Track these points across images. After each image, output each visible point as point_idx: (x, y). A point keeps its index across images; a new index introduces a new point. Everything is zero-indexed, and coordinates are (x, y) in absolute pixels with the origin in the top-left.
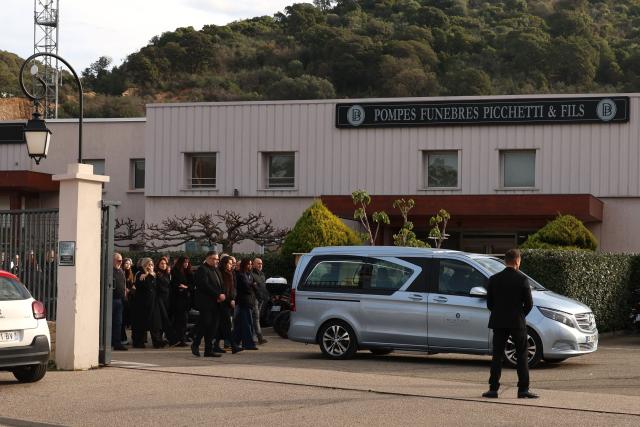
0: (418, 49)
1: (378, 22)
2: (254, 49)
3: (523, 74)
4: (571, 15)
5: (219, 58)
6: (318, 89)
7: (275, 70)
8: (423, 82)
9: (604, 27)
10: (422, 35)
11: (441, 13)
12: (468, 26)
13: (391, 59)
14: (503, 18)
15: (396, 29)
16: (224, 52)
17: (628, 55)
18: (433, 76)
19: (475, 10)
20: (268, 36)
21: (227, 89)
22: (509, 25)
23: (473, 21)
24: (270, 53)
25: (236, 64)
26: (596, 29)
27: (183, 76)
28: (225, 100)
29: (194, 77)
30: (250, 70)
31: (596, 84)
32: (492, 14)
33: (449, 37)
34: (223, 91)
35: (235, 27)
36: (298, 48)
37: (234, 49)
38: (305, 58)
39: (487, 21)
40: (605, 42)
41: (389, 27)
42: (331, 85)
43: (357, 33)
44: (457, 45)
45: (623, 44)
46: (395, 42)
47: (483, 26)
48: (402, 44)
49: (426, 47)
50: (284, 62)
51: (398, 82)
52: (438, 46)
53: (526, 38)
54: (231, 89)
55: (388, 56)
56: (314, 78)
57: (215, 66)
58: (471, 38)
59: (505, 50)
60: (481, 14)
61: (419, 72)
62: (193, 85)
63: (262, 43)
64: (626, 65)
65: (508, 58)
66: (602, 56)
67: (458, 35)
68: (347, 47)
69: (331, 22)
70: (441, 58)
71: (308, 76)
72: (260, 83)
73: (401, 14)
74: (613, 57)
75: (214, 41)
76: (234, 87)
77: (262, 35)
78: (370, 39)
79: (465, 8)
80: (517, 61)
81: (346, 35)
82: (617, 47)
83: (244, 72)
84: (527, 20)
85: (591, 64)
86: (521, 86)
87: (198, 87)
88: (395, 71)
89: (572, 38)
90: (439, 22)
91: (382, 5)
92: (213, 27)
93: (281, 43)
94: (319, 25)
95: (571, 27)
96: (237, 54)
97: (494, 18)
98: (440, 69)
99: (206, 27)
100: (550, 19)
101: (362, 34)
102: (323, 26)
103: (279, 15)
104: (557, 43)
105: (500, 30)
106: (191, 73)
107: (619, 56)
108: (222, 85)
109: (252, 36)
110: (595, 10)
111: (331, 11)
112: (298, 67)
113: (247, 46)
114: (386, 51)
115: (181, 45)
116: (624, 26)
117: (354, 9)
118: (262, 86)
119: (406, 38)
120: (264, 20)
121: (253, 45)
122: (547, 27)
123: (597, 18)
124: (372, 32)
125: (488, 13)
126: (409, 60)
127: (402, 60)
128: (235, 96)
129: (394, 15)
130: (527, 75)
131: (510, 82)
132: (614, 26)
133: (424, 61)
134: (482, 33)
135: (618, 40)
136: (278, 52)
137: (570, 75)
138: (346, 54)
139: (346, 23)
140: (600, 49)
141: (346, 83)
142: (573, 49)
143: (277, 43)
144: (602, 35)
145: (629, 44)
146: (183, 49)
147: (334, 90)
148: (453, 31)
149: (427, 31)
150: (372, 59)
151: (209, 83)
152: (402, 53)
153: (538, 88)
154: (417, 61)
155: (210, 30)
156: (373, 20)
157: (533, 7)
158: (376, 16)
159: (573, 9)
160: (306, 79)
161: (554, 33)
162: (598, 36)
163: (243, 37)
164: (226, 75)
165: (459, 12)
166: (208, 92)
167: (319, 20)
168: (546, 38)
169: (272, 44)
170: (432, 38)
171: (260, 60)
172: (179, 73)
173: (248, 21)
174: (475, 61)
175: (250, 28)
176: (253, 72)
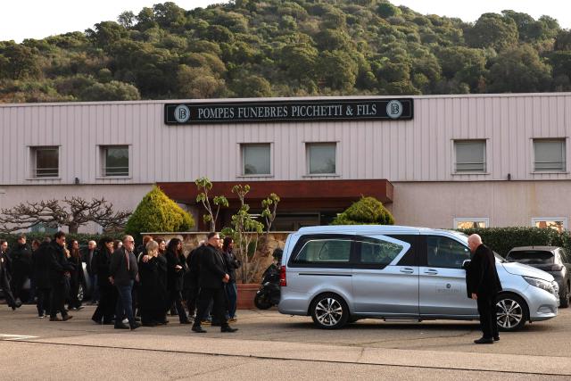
0: (209, 60)
1: (174, 38)
2: (69, 60)
3: (296, 80)
4: (334, 33)
5: (38, 67)
6: (124, 93)
7: (88, 77)
8: (214, 88)
9: (360, 44)
10: (212, 49)
11: (227, 31)
12: (249, 41)
13: (186, 68)
14: (278, 35)
15: (189, 44)
16: (42, 62)
17: (380, 66)
18: (222, 82)
19: (254, 29)
20: (81, 49)
21: (46, 92)
22: (283, 41)
23: (253, 37)
24: (82, 62)
25: (53, 72)
26: (354, 46)
27: (7, 82)
28: (45, 101)
29: (17, 83)
30: (66, 77)
31: (356, 90)
32: (269, 32)
33: (234, 50)
34: (42, 95)
35: (51, 41)
36: (107, 59)
37: (51, 59)
38: (112, 66)
39: (265, 38)
40: (362, 56)
41: (183, 41)
42: (137, 90)
43: (157, 46)
44: (241, 57)
45: (375, 58)
46: (189, 54)
47: (261, 42)
48: (196, 56)
49: (215, 58)
50: (95, 70)
51: (193, 88)
52: (225, 58)
53: (299, 51)
54: (50, 93)
55: (184, 65)
56: (122, 84)
57: (34, 74)
58: (252, 51)
59: (280, 61)
60: (259, 31)
61: (212, 79)
62: (16, 89)
63: (74, 54)
64: (379, 74)
65: (284, 68)
66: (360, 67)
67: (241, 49)
68: (148, 58)
69: (134, 38)
70: (228, 67)
71: (117, 82)
72: (75, 88)
73: (192, 31)
74: (369, 67)
75: (33, 52)
76: (52, 91)
77: (74, 47)
78: (168, 51)
79: (246, 27)
80: (291, 70)
81: (148, 48)
82: (371, 59)
83: (60, 79)
84: (297, 37)
85: (351, 71)
86: (295, 91)
87: (20, 91)
88: (191, 78)
89: (335, 52)
90: (225, 38)
91: (176, 23)
92: (32, 41)
93: (92, 54)
94: (125, 40)
95: (333, 43)
96: (54, 63)
97: (270, 35)
98: (228, 76)
99: (26, 41)
100: (317, 37)
101: (161, 47)
102: (127, 41)
103: (89, 30)
104: (324, 56)
105: (276, 45)
106: (14, 79)
107: (374, 68)
108: (42, 90)
109: (66, 48)
110: (352, 30)
111: (133, 28)
112: (107, 74)
113: (62, 57)
114: (183, 61)
115: (6, 56)
116: (376, 43)
117: (152, 26)
118: (76, 91)
119: (199, 51)
120: (75, 35)
121: (68, 56)
122: (314, 43)
123: (354, 36)
124: (170, 45)
125: (265, 32)
126: (201, 69)
127: (196, 69)
128: (53, 98)
129: (186, 32)
130: (299, 80)
131: (286, 88)
132: (368, 43)
133: (215, 70)
134: (262, 48)
135: (371, 54)
136: (89, 62)
137: (335, 82)
138: (148, 64)
139: (146, 38)
140: (359, 61)
141: (149, 89)
142: (336, 60)
143: (88, 54)
144: (359, 50)
145: (381, 57)
146: (7, 59)
147: (138, 94)
148: (237, 45)
149: (216, 45)
150: (170, 68)
151: (30, 88)
152: (195, 63)
153: (310, 92)
154: (208, 70)
155: (30, 43)
156: (170, 36)
157: (301, 27)
158: (171, 33)
159: (334, 28)
160: (114, 84)
161: (320, 48)
162: (355, 51)
163: (59, 49)
164: (45, 81)
165: (241, 30)
166: (29, 96)
167: (124, 35)
168: (314, 52)
169: (84, 56)
170: (220, 51)
171: (73, 69)
172: (4, 80)
173: (62, 36)
174: (255, 70)
175: (64, 42)
176: (69, 79)
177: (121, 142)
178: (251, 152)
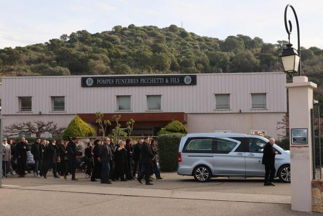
0: (102, 57)
1: (86, 47)
2: (37, 56)
3: (143, 67)
4: (160, 45)
5: (22, 60)
6: (63, 72)
7: (46, 64)
8: (105, 70)
9: (172, 50)
10: (104, 52)
11: (111, 43)
12: (121, 48)
13: (92, 61)
14: (134, 45)
15: (93, 49)
16: (24, 57)
17: (181, 60)
18: (109, 67)
19: (123, 43)
20: (43, 51)
21: (26, 72)
22: (137, 48)
23: (123, 46)
24: (43, 58)
25: (29, 62)
26: (169, 51)
27: (8, 67)
28: (25, 76)
29: (12, 67)
30: (35, 64)
31: (170, 71)
32: (130, 44)
33: (114, 52)
34: (24, 73)
35: (28, 47)
36: (55, 56)
37: (29, 56)
38: (57, 60)
39: (128, 47)
40: (173, 55)
41: (91, 48)
42: (69, 71)
43: (78, 50)
44: (117, 56)
45: (179, 56)
46: (93, 54)
47: (127, 49)
48: (96, 55)
49: (105, 56)
50: (49, 61)
51: (95, 70)
52: (110, 56)
53: (144, 53)
54: (28, 72)
55: (91, 59)
56: (62, 68)
57: (21, 63)
58: (122, 53)
59: (135, 58)
60: (126, 44)
61: (104, 66)
62: (12, 70)
63: (40, 54)
64: (181, 64)
65: (137, 61)
66: (172, 61)
67: (117, 52)
68: (74, 56)
69: (68, 46)
70: (111, 61)
71: (59, 67)
72: (40, 69)
73: (95, 43)
74: (176, 61)
75: (20, 53)
76: (29, 71)
77: (40, 51)
78: (83, 53)
79: (120, 42)
80: (140, 61)
81: (74, 51)
82: (177, 57)
83: (33, 65)
84: (143, 46)
85: (168, 62)
86: (142, 71)
87: (14, 71)
88: (94, 65)
89: (161, 53)
90: (110, 47)
91: (87, 40)
92: (20, 47)
93: (47, 54)
94: (63, 47)
95: (160, 50)
96: (30, 58)
97: (131, 46)
98: (111, 64)
99: (17, 47)
100: (152, 46)
101: (80, 51)
102: (64, 48)
103: (47, 43)
104: (156, 55)
105: (133, 50)
106: (11, 65)
107: (178, 61)
108: (24, 70)
109: (36, 51)
110: (168, 43)
111: (67, 42)
112: (54, 63)
113: (34, 55)
114: (90, 57)
115: (7, 54)
116: (179, 49)
117: (76, 41)
118: (40, 71)
119: (98, 53)
120: (40, 45)
121: (36, 55)
122: (151, 49)
123: (169, 46)
124: (84, 50)
125: (129, 44)
126: (99, 61)
127: (97, 61)
128: (29, 74)
129: (92, 44)
130: (144, 66)
131: (138, 70)
132: (176, 49)
133: (105, 62)
134: (127, 51)
135: (177, 55)
136: (46, 57)
137: (161, 68)
138: (74, 59)
139: (73, 47)
140: (171, 58)
141: (74, 71)
142: (161, 57)
143: (46, 54)
144: (172, 52)
145: (182, 56)
146: (8, 56)
147: (69, 72)
148: (116, 50)
149: (106, 50)
150: (84, 61)
151: (18, 69)
152: (96, 59)
153: (149, 72)
154: (102, 61)
155: (18, 48)
156: (84, 46)
157: (145, 42)
158: (85, 44)
159: (160, 43)
160: (58, 68)
161: (154, 52)
162: (170, 53)
163: (32, 52)
164: (26, 66)
165: (117, 43)
166: (18, 73)
167: (63, 45)
168: (151, 53)
169: (44, 54)
170: (107, 53)
171: (39, 61)
172: (6, 65)
173: (34, 45)
174: (124, 62)
175: (35, 48)
176: (37, 65)
177: (61, 95)
178: (122, 100)
